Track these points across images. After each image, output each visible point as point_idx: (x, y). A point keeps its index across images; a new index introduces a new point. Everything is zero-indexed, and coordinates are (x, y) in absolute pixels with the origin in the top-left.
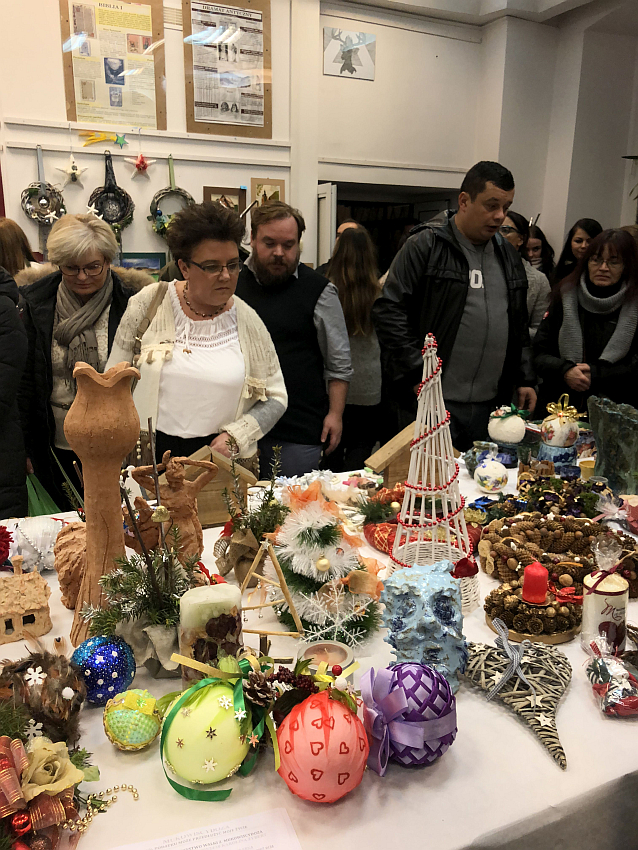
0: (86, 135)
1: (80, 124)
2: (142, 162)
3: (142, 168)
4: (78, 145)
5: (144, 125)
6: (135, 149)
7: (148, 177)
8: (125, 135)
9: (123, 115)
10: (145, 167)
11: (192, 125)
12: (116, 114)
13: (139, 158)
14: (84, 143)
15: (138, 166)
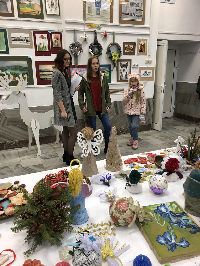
0: (89, 25)
1: (88, 22)
5: (106, 21)
6: (103, 29)
7: (107, 39)
8: (101, 25)
9: (100, 18)
10: (106, 36)
11: (121, 21)
12: (98, 18)
13: (105, 33)
14: (88, 28)
15: (104, 35)
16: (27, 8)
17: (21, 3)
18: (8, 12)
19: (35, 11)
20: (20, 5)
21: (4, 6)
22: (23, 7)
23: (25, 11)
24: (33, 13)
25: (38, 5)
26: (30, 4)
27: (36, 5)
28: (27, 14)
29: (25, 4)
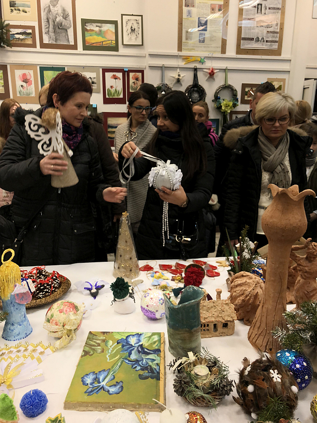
0: (186, 58)
1: (184, 53)
2: (212, 71)
3: (212, 74)
4: (182, 64)
5: (215, 52)
6: (209, 64)
7: (214, 79)
8: (205, 57)
9: (204, 47)
10: (213, 74)
11: (239, 51)
12: (201, 47)
13: (211, 69)
14: (184, 63)
15: (210, 73)
16: (95, 36)
17: (87, 30)
18: (69, 43)
19: (106, 40)
20: (86, 33)
21: (64, 34)
22: (90, 36)
23: (93, 42)
24: (104, 43)
25: (112, 31)
26: (100, 31)
27: (109, 32)
28: (94, 45)
29: (93, 30)
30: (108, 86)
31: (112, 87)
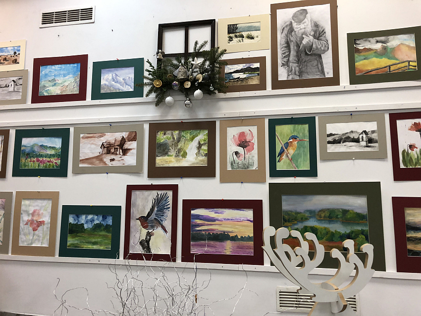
16: (375, 59)
17: (358, 51)
18: (324, 74)
19: (398, 62)
20: (356, 55)
21: (315, 63)
22: (365, 59)
23: (370, 68)
24: (392, 68)
25: (409, 46)
26: (385, 48)
27: (403, 48)
28: (373, 73)
29: (370, 50)
30: (403, 146)
31: (412, 147)
